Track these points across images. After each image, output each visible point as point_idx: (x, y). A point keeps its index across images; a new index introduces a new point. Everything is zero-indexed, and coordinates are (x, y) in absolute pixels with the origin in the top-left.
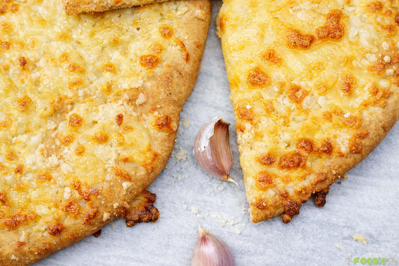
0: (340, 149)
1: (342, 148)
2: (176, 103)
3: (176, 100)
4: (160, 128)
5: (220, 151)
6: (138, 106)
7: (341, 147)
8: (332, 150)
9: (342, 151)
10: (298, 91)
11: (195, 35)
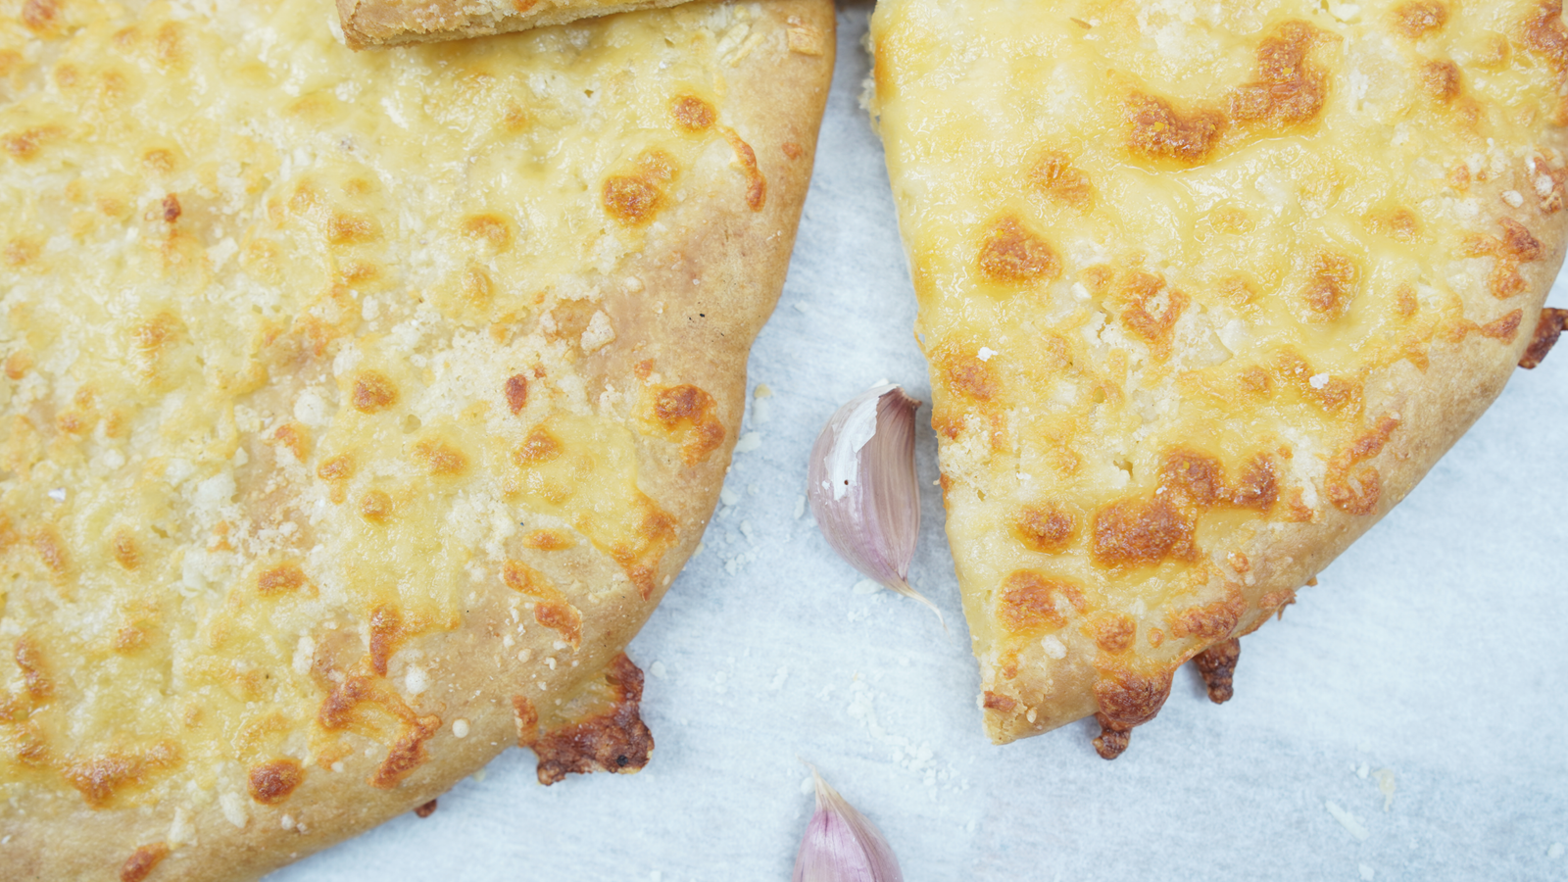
0: (1298, 496)
1: (1304, 493)
2: (726, 341)
3: (727, 331)
4: (670, 426)
5: (886, 492)
6: (587, 353)
7: (1302, 490)
8: (1274, 495)
9: (1305, 503)
10: (1154, 293)
11: (787, 122)
